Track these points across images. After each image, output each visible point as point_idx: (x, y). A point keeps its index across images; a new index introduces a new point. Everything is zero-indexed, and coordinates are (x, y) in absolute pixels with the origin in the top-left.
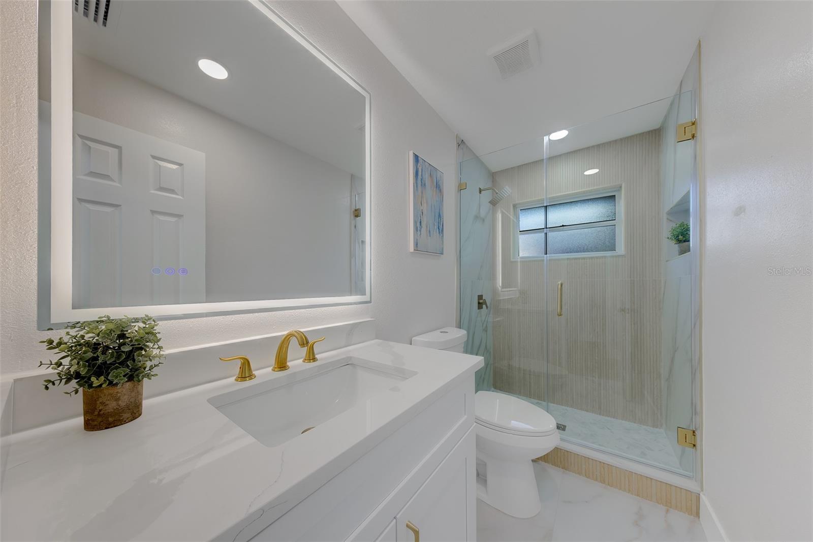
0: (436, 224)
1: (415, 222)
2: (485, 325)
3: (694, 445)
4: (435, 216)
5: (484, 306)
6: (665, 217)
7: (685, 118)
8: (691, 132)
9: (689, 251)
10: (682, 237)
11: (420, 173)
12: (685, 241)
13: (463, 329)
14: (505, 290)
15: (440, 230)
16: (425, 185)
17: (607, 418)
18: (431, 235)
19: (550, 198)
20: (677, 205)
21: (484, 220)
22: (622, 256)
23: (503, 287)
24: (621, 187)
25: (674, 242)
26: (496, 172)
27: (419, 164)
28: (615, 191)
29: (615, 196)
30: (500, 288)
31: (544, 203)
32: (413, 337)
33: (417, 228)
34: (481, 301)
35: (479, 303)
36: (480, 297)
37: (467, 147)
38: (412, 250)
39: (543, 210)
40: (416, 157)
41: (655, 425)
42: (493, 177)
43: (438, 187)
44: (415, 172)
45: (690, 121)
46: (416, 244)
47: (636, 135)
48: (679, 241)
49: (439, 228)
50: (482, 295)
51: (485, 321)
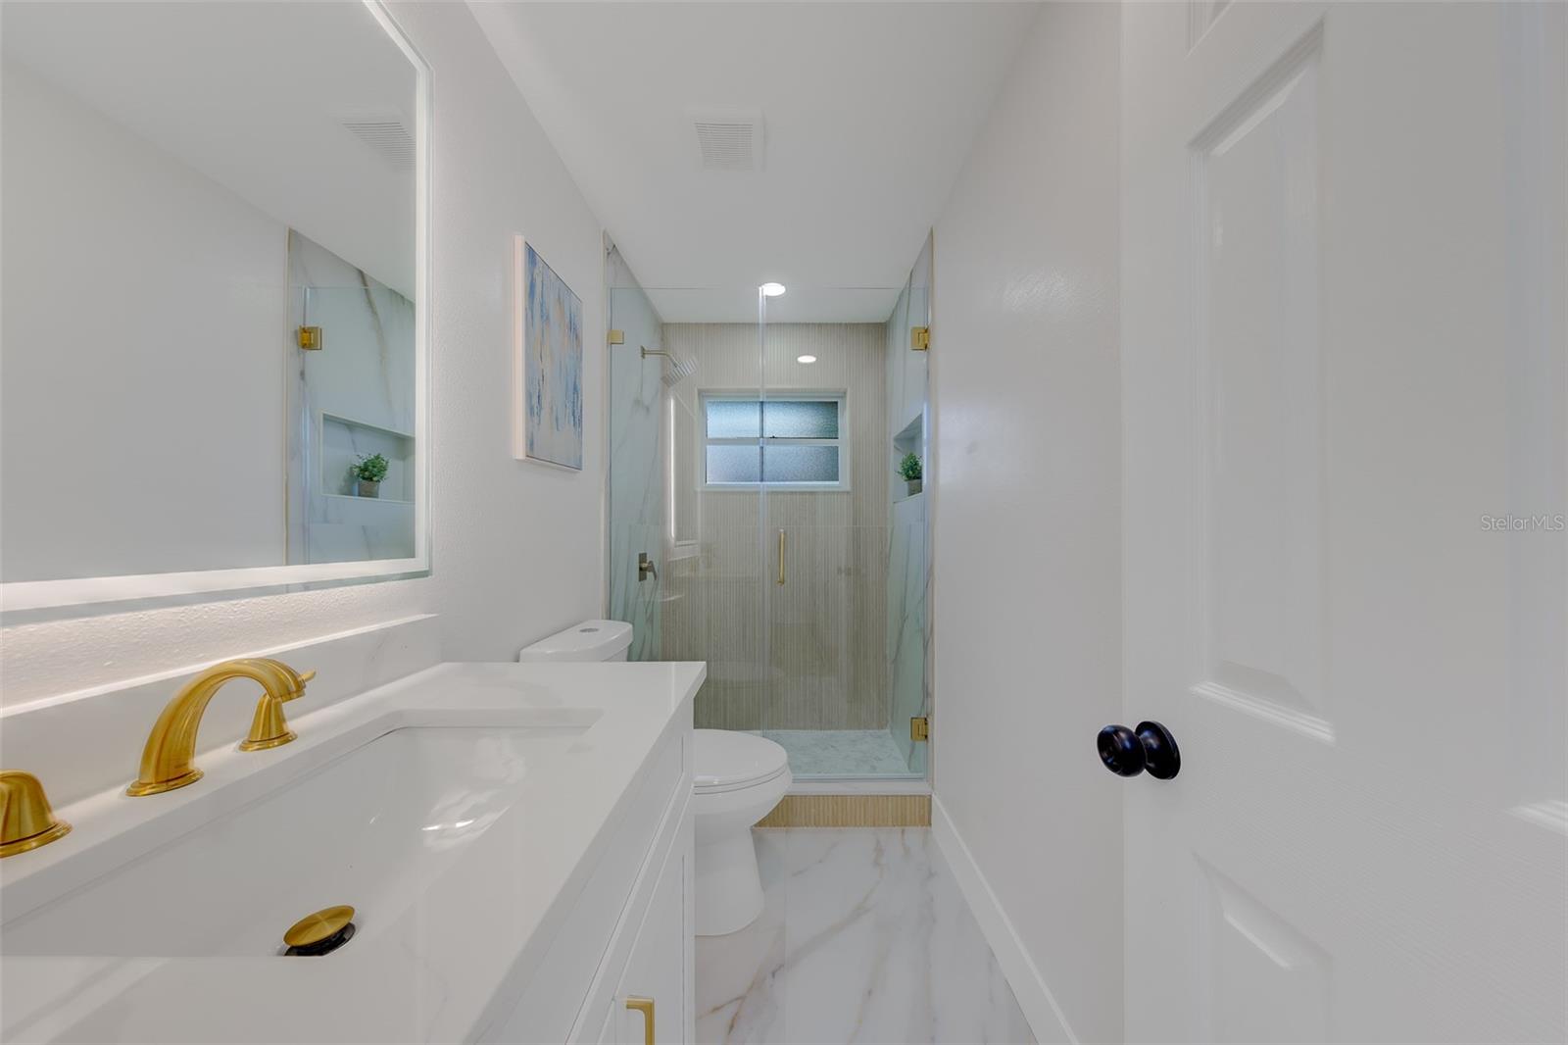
0: (570, 405)
1: (529, 396)
2: (649, 611)
3: (926, 737)
4: (567, 385)
5: (650, 575)
6: (892, 443)
7: (917, 321)
8: (923, 339)
9: (921, 491)
10: (913, 473)
11: (538, 290)
12: (914, 478)
13: (614, 619)
14: (680, 543)
15: (577, 420)
16: (548, 318)
17: (829, 732)
18: (560, 428)
19: (768, 391)
20: (906, 430)
21: (648, 409)
22: (848, 493)
23: (679, 537)
24: (845, 393)
25: (904, 477)
26: (670, 324)
27: (536, 271)
28: (839, 397)
29: (836, 403)
30: (673, 541)
31: (758, 397)
32: (522, 648)
33: (532, 409)
34: (644, 565)
35: (641, 569)
36: (643, 557)
37: (622, 261)
38: (519, 452)
39: (758, 408)
40: (531, 254)
41: (881, 727)
42: (663, 331)
43: (573, 329)
44: (529, 284)
45: (922, 326)
46: (531, 444)
47: (862, 324)
48: (909, 478)
49: (573, 415)
50: (645, 554)
51: (649, 602)
